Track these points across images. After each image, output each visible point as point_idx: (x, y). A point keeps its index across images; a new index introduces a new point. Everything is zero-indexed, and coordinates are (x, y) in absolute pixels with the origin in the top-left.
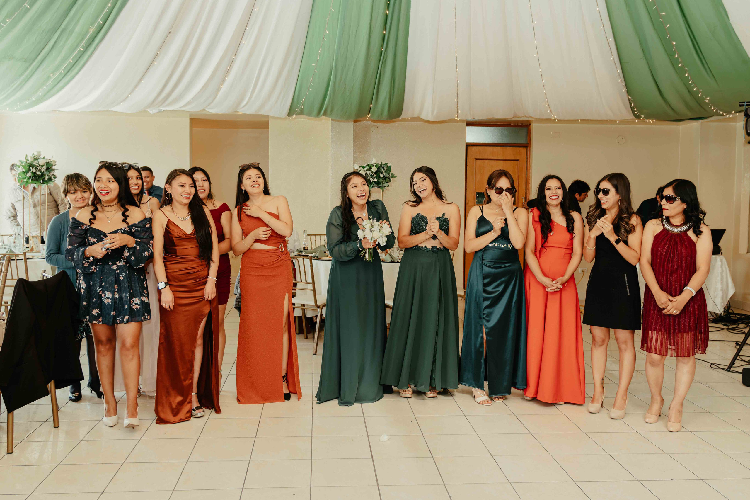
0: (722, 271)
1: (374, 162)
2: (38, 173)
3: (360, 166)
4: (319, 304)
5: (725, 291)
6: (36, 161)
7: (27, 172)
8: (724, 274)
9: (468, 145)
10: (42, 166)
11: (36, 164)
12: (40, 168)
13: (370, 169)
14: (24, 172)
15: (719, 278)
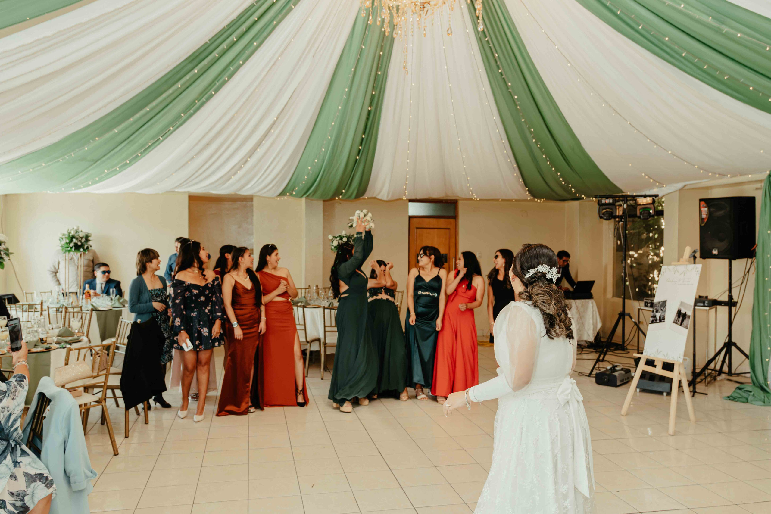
0: (593, 311)
1: (343, 233)
2: (79, 243)
3: (334, 237)
4: (308, 340)
5: (595, 325)
6: (78, 234)
7: (70, 242)
8: (594, 313)
9: (411, 217)
10: (82, 238)
11: (76, 235)
12: (80, 239)
13: (341, 239)
14: (67, 243)
15: (591, 316)
